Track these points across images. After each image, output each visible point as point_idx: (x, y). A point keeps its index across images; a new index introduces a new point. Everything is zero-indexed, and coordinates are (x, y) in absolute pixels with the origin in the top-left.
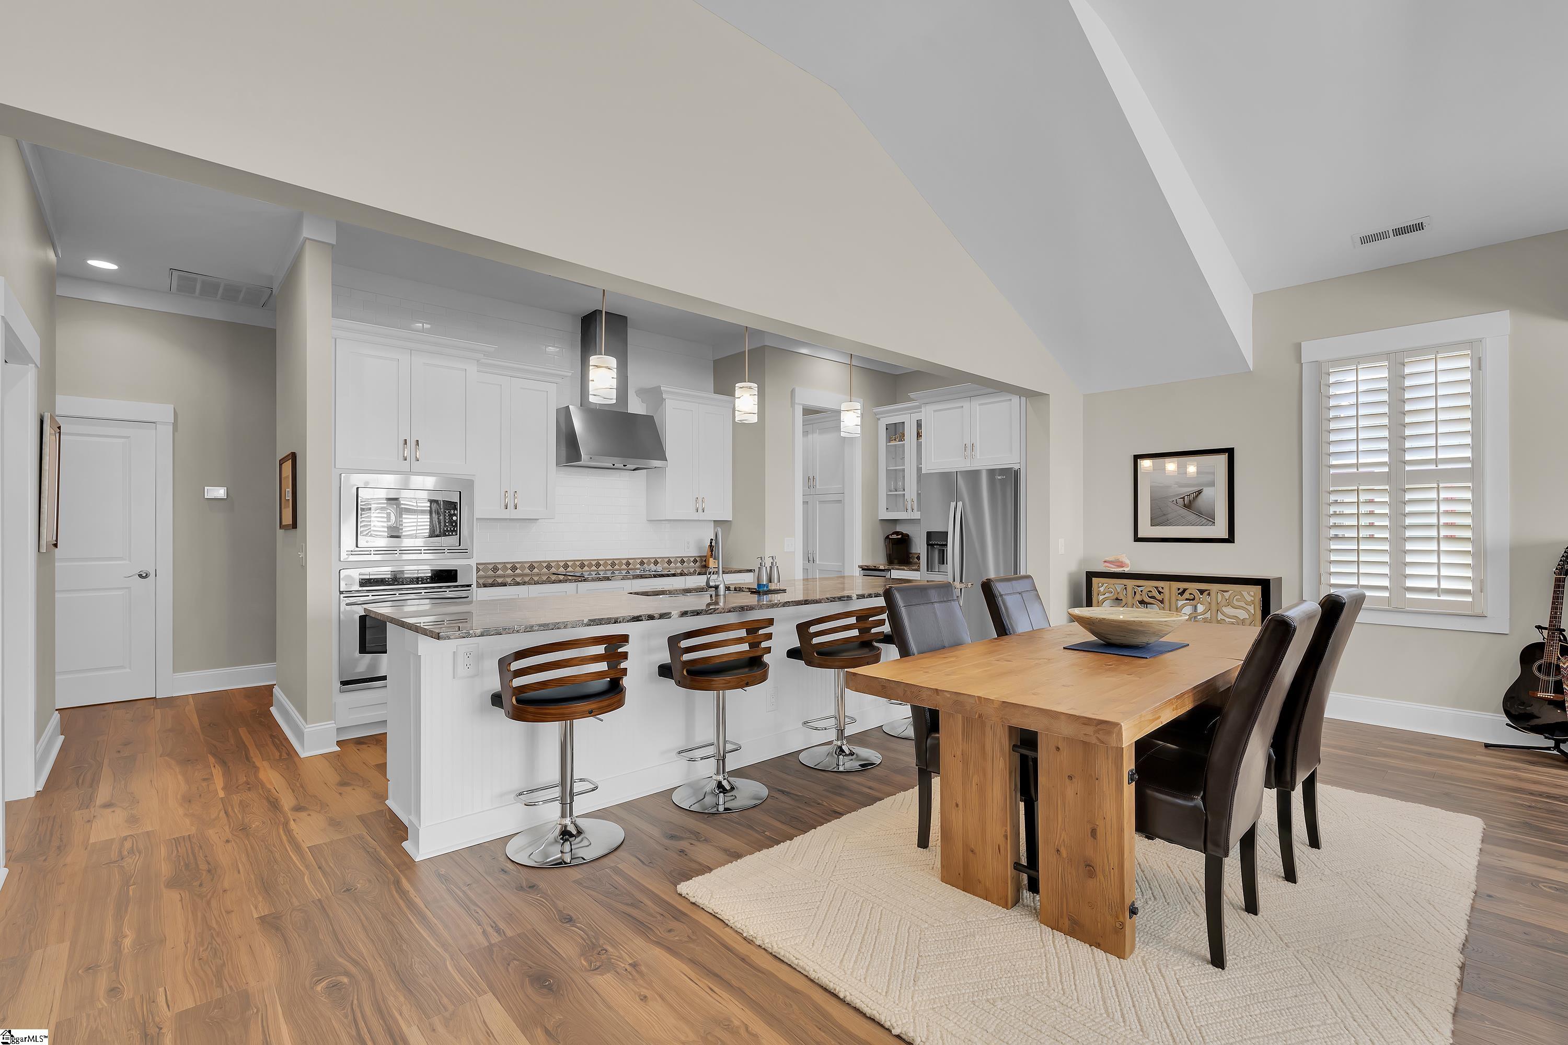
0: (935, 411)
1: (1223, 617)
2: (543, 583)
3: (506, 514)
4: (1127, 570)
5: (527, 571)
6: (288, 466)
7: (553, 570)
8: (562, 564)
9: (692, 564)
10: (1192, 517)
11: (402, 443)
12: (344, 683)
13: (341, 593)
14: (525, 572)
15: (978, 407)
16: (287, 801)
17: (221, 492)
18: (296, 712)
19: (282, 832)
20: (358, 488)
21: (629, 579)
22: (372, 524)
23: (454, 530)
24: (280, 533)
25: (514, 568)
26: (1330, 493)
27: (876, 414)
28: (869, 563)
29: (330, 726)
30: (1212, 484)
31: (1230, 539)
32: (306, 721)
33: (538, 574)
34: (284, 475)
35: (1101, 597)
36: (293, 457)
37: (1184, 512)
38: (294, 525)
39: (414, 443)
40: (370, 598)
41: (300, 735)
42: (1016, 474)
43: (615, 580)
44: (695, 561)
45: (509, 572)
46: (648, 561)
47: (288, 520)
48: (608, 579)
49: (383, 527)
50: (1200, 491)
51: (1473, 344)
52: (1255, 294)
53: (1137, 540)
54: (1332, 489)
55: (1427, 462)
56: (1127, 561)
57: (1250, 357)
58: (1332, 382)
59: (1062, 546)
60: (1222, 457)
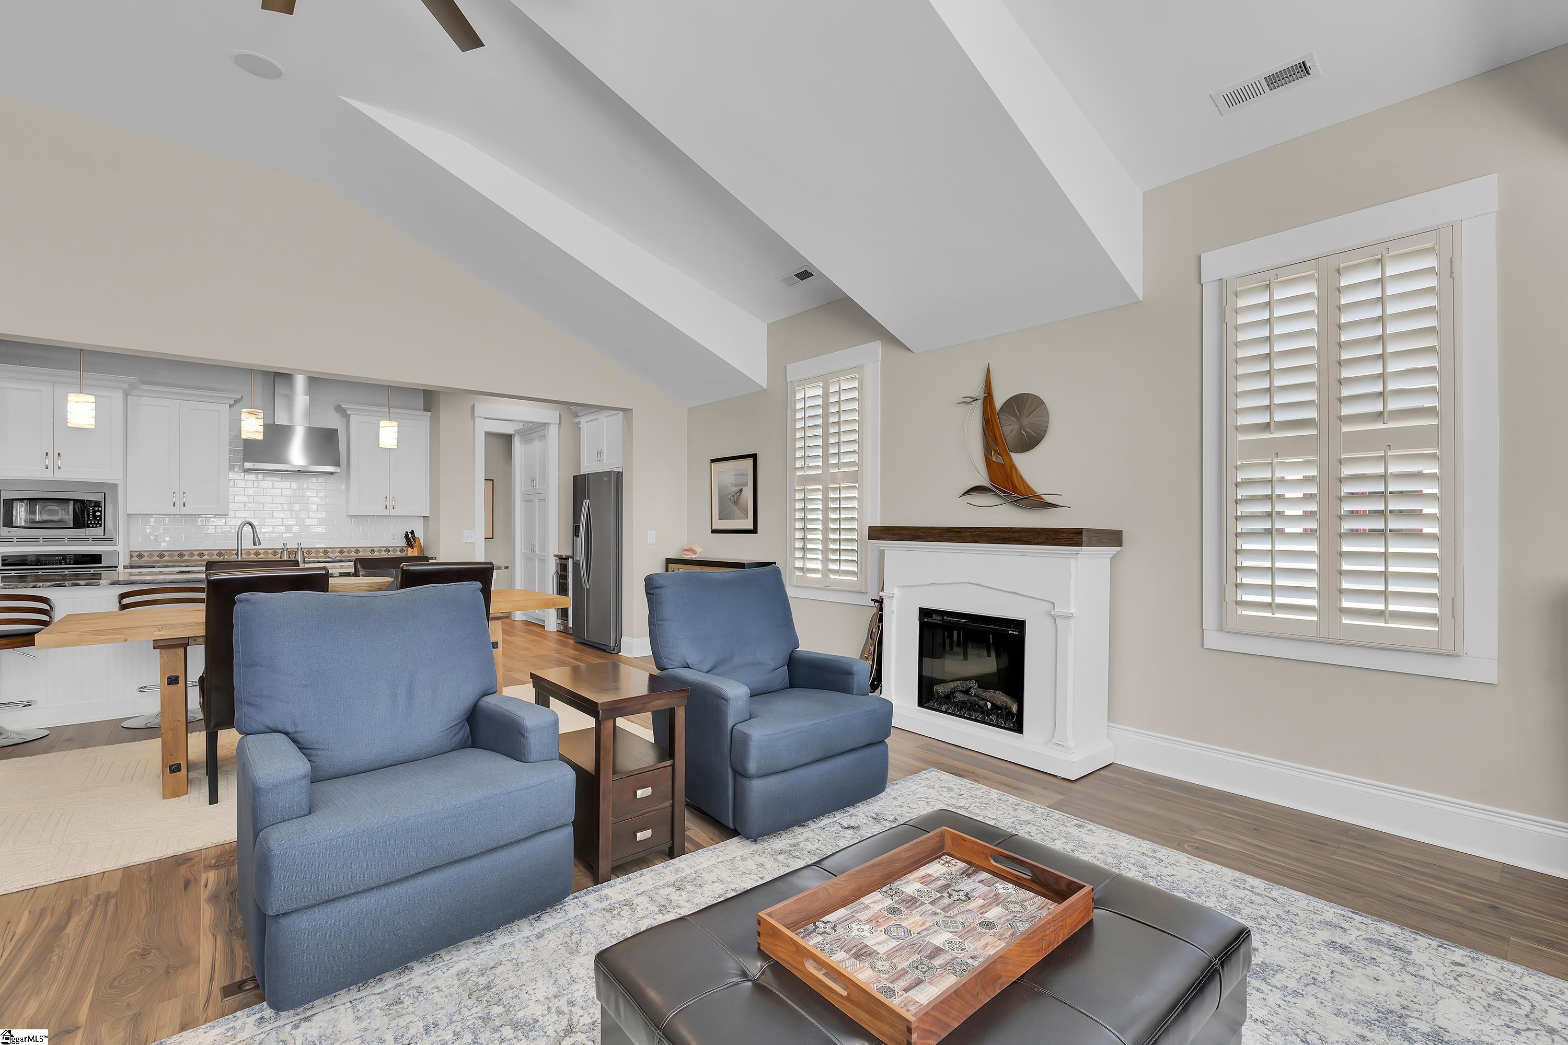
0: (587, 422)
3: (175, 510)
4: (697, 557)
10: (738, 511)
11: (45, 455)
15: (605, 419)
23: (98, 523)
26: (796, 491)
30: (746, 485)
31: (754, 531)
37: (734, 507)
42: (619, 475)
44: (394, 551)
50: (741, 490)
51: (858, 368)
52: (768, 325)
53: (713, 531)
54: (797, 488)
55: (836, 465)
56: (699, 550)
57: (760, 377)
58: (797, 398)
59: (652, 537)
60: (751, 461)
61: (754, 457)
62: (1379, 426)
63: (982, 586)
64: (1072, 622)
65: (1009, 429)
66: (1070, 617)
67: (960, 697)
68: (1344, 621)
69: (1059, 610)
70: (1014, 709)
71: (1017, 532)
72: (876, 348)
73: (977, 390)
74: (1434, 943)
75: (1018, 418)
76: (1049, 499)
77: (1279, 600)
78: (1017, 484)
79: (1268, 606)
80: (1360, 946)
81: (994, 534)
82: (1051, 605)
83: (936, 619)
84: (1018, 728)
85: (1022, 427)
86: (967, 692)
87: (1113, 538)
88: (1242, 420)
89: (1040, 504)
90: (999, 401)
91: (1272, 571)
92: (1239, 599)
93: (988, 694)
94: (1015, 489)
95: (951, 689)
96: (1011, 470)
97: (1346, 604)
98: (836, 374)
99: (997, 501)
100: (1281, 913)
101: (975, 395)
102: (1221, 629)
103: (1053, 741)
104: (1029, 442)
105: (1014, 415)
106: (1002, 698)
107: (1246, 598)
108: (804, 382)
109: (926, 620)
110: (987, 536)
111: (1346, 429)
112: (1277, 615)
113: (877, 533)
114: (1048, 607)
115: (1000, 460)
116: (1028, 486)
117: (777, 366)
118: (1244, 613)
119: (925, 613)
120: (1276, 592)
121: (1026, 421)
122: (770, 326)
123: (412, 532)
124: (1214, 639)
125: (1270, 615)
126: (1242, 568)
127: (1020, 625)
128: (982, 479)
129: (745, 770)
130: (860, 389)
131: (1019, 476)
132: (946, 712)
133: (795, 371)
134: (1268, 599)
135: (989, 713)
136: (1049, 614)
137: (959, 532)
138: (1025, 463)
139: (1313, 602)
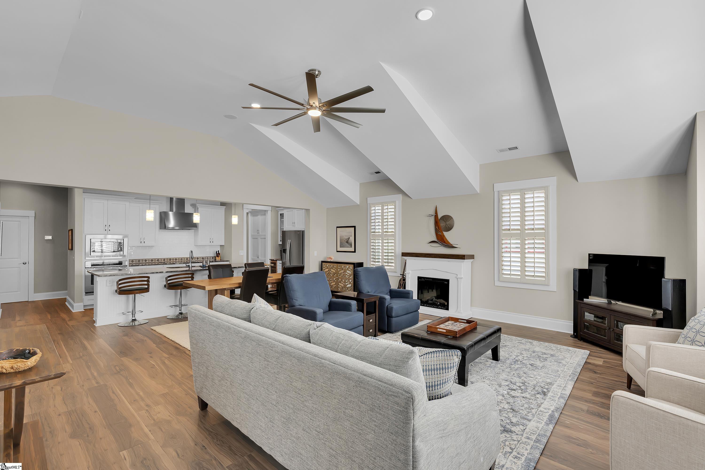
0: (287, 211)
1: (347, 274)
2: (157, 265)
3: (141, 245)
4: (332, 260)
5: (150, 261)
6: (70, 232)
7: (160, 261)
8: (163, 259)
9: (212, 259)
10: (348, 245)
11: (105, 226)
12: (86, 293)
13: (86, 268)
14: (150, 262)
15: (296, 211)
16: (67, 319)
17: (50, 237)
18: (71, 300)
19: (65, 324)
20: (91, 239)
21: (182, 264)
22: (96, 248)
23: (121, 250)
24: (69, 251)
25: (146, 261)
26: (371, 239)
27: (277, 210)
28: (273, 258)
29: (82, 304)
30: (351, 236)
31: (355, 252)
32: (74, 303)
33: (154, 262)
34: (69, 235)
35: (324, 268)
36: (72, 230)
37: (346, 244)
38: (72, 249)
39: (108, 226)
40: (95, 269)
41: (73, 307)
42: (303, 232)
43: (177, 264)
44: (213, 258)
45: (144, 262)
46: (200, 258)
47: (70, 248)
48: (174, 264)
49: (100, 249)
50: (349, 238)
51: (394, 202)
52: (360, 183)
53: (337, 251)
54: (372, 238)
55: (386, 232)
56: (333, 258)
57: (357, 201)
58: (372, 209)
59: (316, 253)
60: (354, 228)
61: (355, 227)
62: (533, 231)
63: (437, 270)
64: (462, 279)
65: (442, 224)
66: (462, 278)
67: (430, 302)
68: (526, 278)
69: (458, 276)
70: (446, 304)
71: (448, 255)
72: (400, 196)
73: (433, 212)
74: (538, 342)
75: (445, 222)
76: (454, 246)
77: (512, 273)
78: (445, 241)
79: (509, 274)
80: (524, 343)
81: (441, 256)
82: (456, 275)
83: (423, 279)
84: (447, 309)
85: (446, 224)
86: (432, 300)
87: (472, 257)
88: (504, 228)
89: (451, 247)
90: (440, 216)
91: (510, 266)
92: (503, 273)
93: (439, 300)
94: (444, 242)
95: (427, 300)
96: (443, 237)
97: (526, 274)
98: (387, 203)
99: (439, 245)
100: (510, 339)
101: (432, 214)
102: (499, 280)
103: (457, 311)
104: (449, 228)
105: (444, 221)
106: (442, 301)
107: (505, 272)
108: (375, 204)
109: (420, 280)
110: (439, 256)
111: (526, 232)
112: (512, 277)
113: (404, 254)
114: (456, 276)
115: (440, 234)
116: (448, 241)
117: (364, 198)
118: (504, 276)
119: (419, 278)
120: (511, 271)
121: (447, 223)
122: (361, 184)
123: (218, 251)
124: (497, 283)
125: (510, 277)
126: (504, 265)
127: (448, 281)
128: (435, 239)
129: (392, 315)
130: (395, 208)
131: (446, 239)
132: (426, 306)
133: (370, 200)
134: (509, 273)
135: (439, 305)
136: (456, 277)
137: (430, 255)
138: (448, 235)
139: (519, 273)
